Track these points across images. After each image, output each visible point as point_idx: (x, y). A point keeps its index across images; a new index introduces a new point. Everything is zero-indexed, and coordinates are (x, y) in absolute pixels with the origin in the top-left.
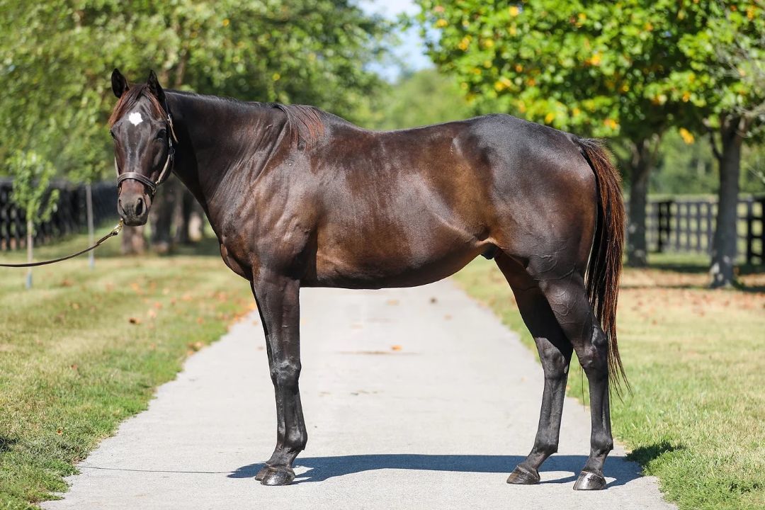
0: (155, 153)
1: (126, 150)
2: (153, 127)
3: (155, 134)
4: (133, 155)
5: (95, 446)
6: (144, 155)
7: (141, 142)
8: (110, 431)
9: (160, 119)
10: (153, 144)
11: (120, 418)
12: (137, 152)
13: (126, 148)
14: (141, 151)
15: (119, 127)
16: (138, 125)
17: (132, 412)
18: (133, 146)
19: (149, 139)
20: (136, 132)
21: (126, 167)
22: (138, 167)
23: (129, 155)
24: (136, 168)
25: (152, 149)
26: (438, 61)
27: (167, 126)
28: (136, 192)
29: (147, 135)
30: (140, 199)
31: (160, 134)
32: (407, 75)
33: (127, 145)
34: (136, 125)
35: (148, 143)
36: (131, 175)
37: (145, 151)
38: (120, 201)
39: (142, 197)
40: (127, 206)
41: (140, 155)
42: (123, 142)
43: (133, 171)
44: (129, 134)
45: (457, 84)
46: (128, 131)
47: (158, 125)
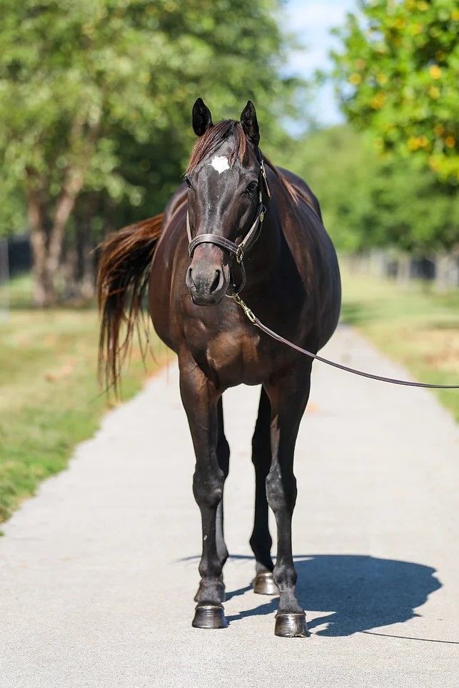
0: (241, 212)
1: (204, 204)
2: (242, 177)
3: (243, 186)
4: (212, 211)
5: (17, 508)
6: (227, 213)
7: (224, 195)
8: (31, 490)
9: (252, 168)
10: (240, 200)
11: (41, 478)
12: (219, 209)
13: (204, 201)
14: (224, 208)
15: (197, 174)
16: (223, 173)
17: (53, 471)
18: (213, 199)
19: (237, 192)
20: (220, 182)
21: (202, 228)
22: (218, 228)
23: (207, 211)
24: (216, 230)
25: (238, 206)
26: (352, 116)
27: (260, 177)
28: (213, 261)
29: (234, 186)
30: (218, 271)
31: (250, 186)
32: (314, 129)
33: (206, 197)
34: (220, 172)
35: (234, 198)
36: (208, 237)
37: (229, 208)
38: (191, 270)
39: (220, 269)
40: (198, 278)
41: (222, 213)
42: (201, 193)
43: (211, 233)
44: (209, 184)
45: (371, 142)
46: (209, 179)
47: (249, 175)
